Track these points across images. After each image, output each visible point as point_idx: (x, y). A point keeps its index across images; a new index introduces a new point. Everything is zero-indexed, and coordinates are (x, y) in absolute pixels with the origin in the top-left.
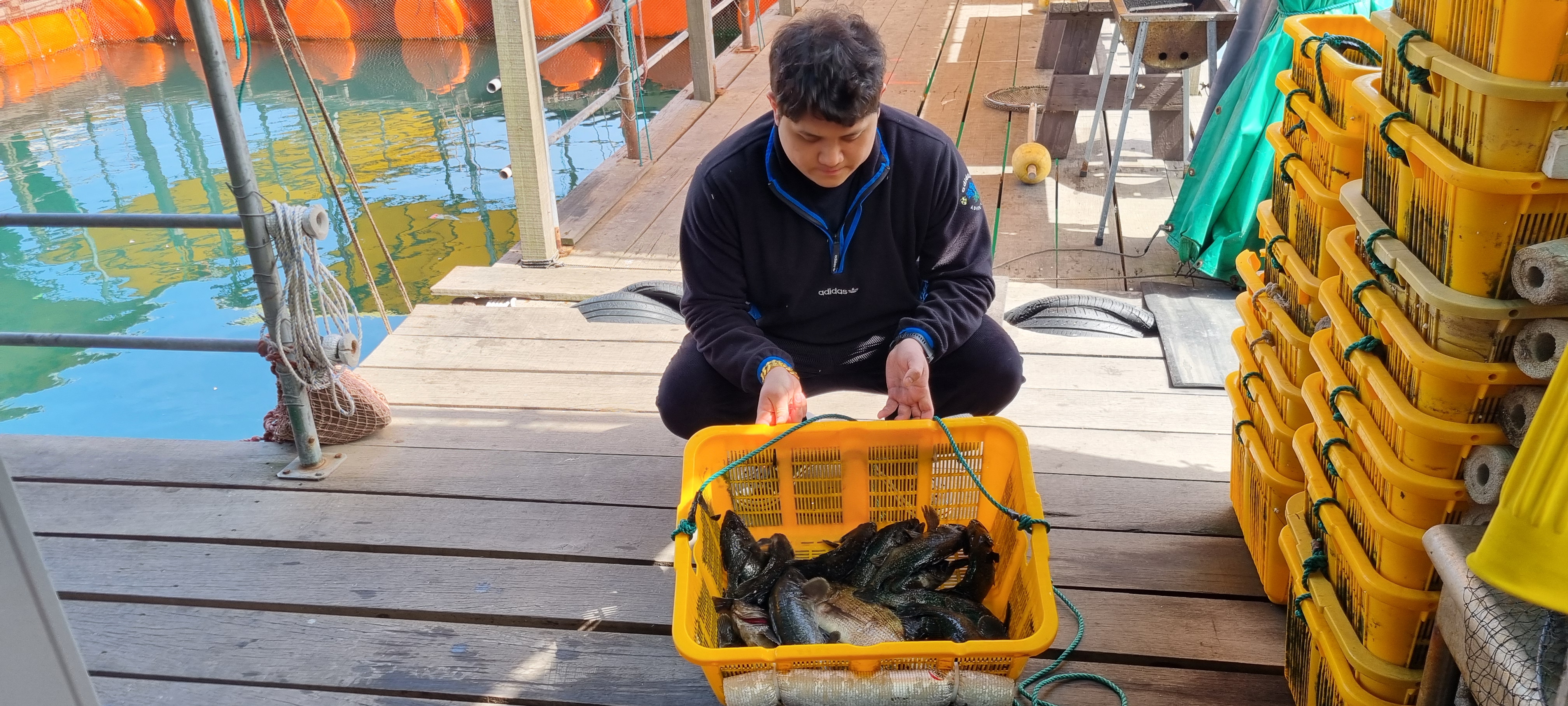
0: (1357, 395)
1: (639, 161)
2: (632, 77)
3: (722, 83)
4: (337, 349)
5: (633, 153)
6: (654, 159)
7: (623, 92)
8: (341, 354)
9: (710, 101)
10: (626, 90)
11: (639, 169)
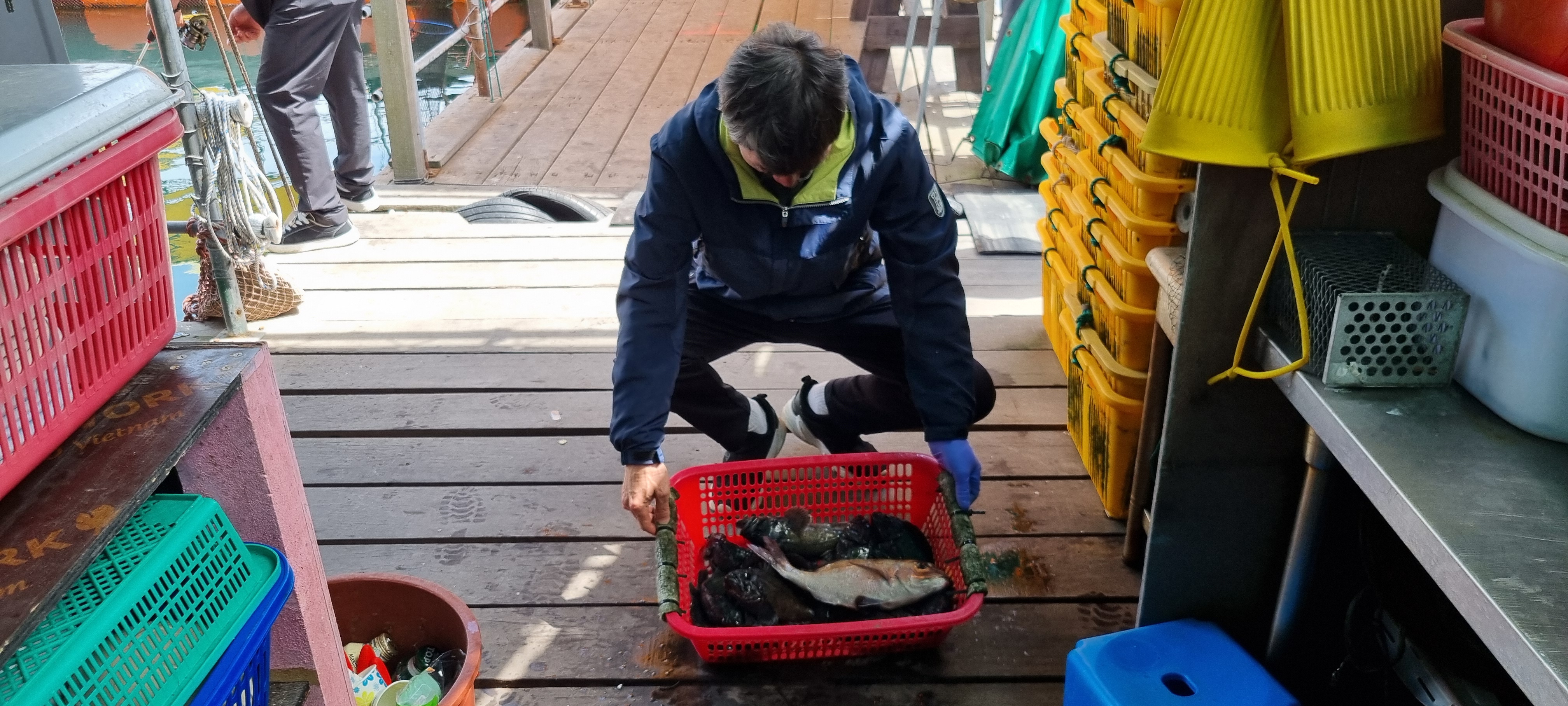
0: (1107, 182)
1: (489, 99)
2: (481, 16)
3: (557, 34)
4: (263, 227)
5: (484, 91)
6: (503, 96)
7: (472, 31)
8: (267, 231)
9: (548, 50)
10: (476, 30)
11: (491, 105)
